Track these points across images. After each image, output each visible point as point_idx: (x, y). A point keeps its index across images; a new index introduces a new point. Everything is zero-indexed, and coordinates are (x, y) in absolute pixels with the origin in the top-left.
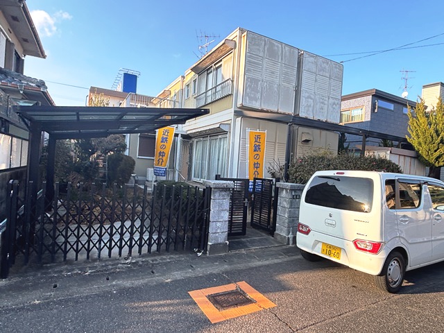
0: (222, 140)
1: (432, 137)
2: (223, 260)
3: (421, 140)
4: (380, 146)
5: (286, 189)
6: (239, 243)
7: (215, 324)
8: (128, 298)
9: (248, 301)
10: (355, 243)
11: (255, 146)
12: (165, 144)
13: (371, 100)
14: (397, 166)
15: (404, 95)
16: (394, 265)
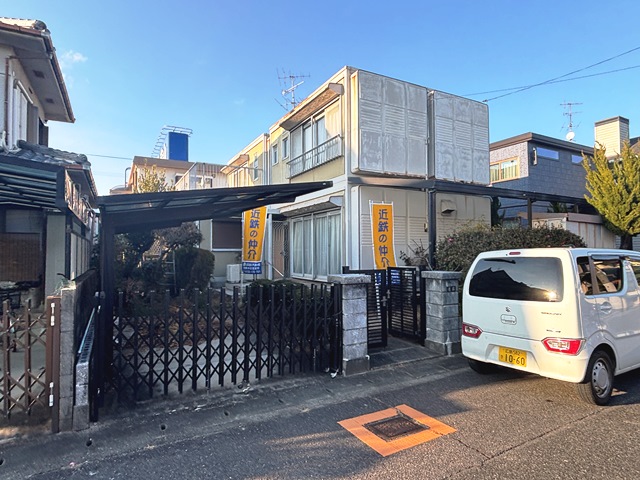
0: (333, 219)
1: (621, 195)
2: (366, 380)
3: (606, 200)
4: (549, 212)
5: (437, 280)
6: (380, 357)
7: (388, 457)
8: (264, 434)
9: (419, 428)
10: (545, 342)
11: (381, 224)
12: (256, 229)
13: (526, 147)
14: (579, 237)
15: (569, 137)
16: (599, 368)
